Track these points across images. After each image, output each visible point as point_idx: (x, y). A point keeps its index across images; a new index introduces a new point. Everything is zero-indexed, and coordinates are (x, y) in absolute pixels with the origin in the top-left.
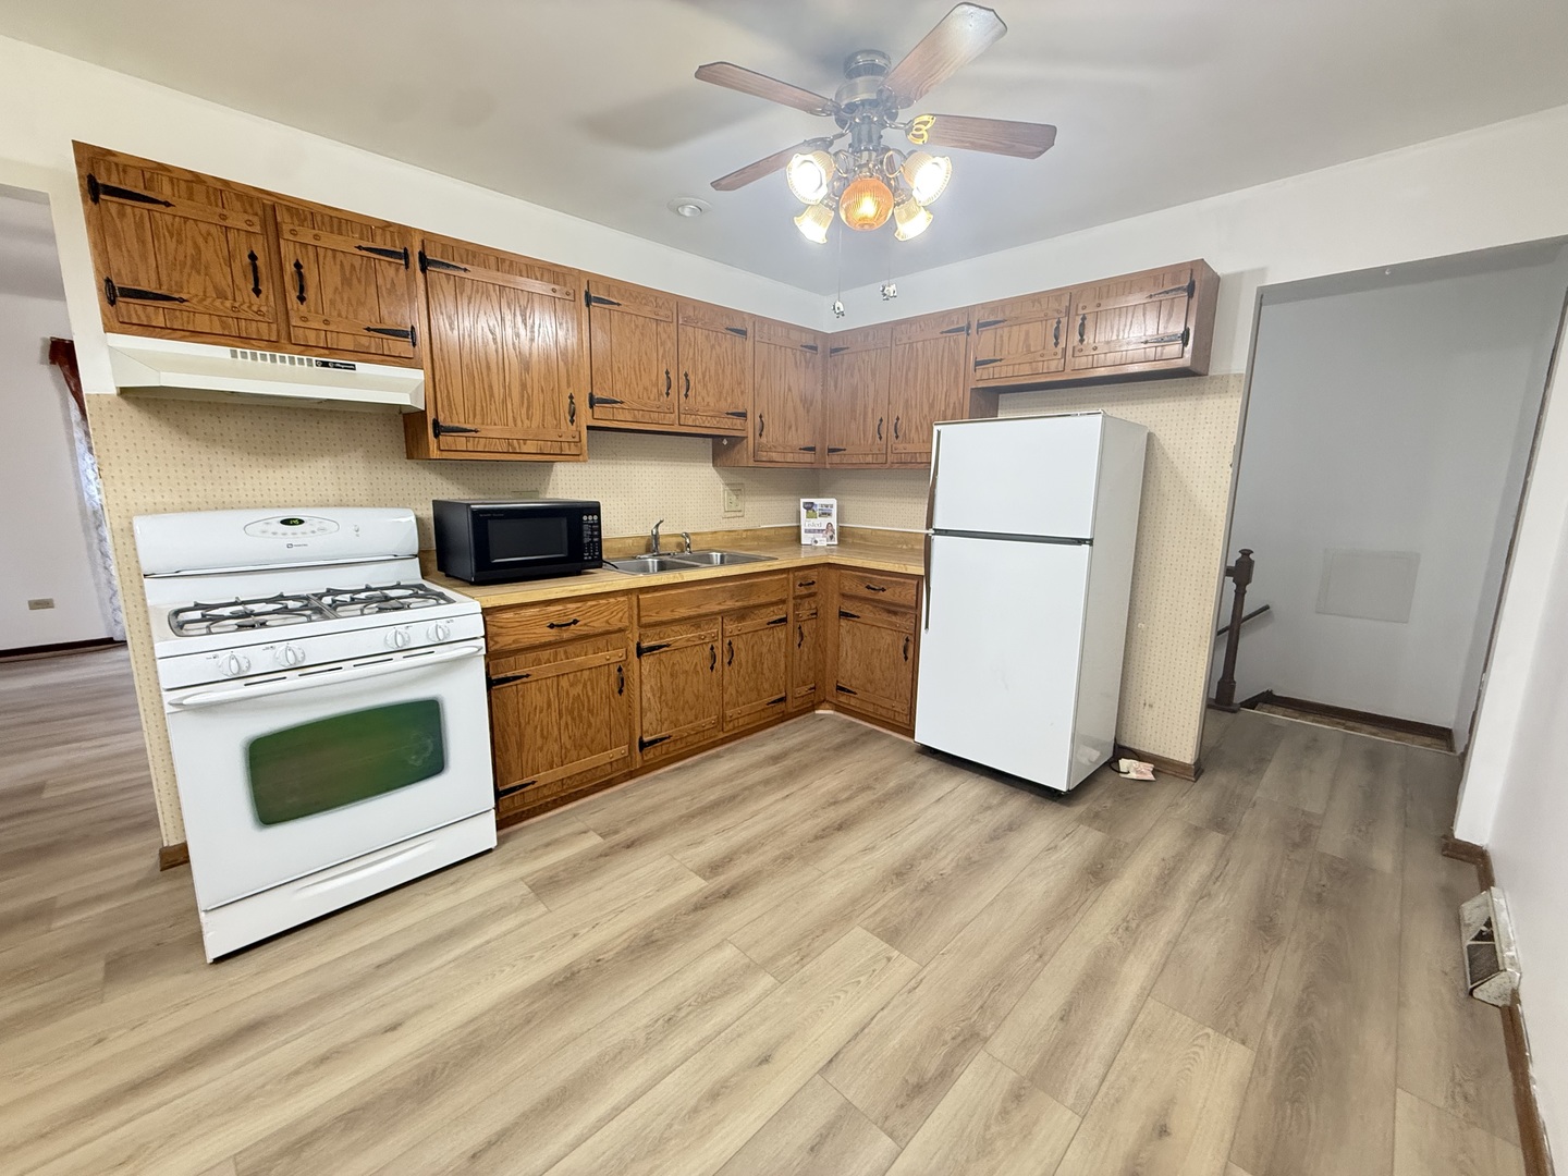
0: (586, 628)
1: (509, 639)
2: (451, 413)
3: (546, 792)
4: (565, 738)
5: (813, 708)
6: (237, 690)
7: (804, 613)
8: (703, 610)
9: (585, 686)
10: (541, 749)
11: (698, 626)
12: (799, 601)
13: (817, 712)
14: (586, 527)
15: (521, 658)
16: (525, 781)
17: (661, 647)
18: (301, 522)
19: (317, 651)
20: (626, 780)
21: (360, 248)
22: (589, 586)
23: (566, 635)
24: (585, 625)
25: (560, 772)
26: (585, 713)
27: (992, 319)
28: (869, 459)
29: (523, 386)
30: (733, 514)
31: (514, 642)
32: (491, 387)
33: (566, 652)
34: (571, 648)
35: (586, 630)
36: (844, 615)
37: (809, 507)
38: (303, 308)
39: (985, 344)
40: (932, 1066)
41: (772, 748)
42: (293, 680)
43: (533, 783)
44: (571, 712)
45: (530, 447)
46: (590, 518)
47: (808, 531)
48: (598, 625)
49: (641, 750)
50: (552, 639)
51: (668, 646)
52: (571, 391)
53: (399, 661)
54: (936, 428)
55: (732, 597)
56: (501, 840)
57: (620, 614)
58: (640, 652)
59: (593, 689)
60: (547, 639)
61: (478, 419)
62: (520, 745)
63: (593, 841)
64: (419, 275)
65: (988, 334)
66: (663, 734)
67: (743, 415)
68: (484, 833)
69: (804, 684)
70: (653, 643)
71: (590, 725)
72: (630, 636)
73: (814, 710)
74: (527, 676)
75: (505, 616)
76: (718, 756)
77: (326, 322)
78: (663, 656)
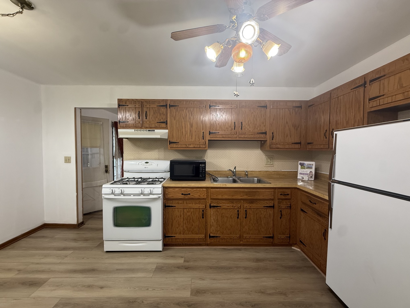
0: (192, 196)
1: (171, 196)
2: (173, 138)
3: (178, 240)
4: (185, 227)
5: (291, 245)
6: (112, 196)
7: (283, 205)
8: (234, 197)
9: (191, 213)
10: (178, 228)
11: (233, 203)
12: (281, 201)
13: (293, 248)
14: (201, 168)
15: (174, 201)
16: (173, 235)
17: (218, 207)
18: (148, 163)
19: (127, 191)
20: (206, 246)
21: (157, 106)
22: (194, 184)
23: (186, 197)
24: (192, 195)
25: (182, 236)
26: (191, 221)
27: (377, 76)
28: (322, 147)
29: (191, 131)
30: (269, 166)
31: (172, 197)
32: (182, 132)
33: (186, 202)
34: (188, 202)
35: (192, 197)
36: (302, 210)
37: (302, 165)
38: (146, 120)
39: (373, 90)
42: (122, 197)
43: (175, 237)
44: (187, 220)
45: (192, 146)
46: (202, 165)
47: (300, 174)
48: (196, 196)
49: (210, 238)
50: (182, 198)
51: (220, 207)
52: (203, 131)
53: (142, 197)
54: (335, 133)
55: (247, 195)
56: (164, 249)
57: (204, 194)
58: (211, 207)
59: (194, 215)
60: (180, 198)
61: (179, 140)
62: (172, 225)
63: (181, 261)
64: (169, 109)
65: (376, 85)
66: (218, 235)
67: (266, 133)
68: (159, 246)
69: (283, 234)
70: (215, 205)
71: (192, 225)
72: (207, 201)
74: (175, 206)
75: (170, 189)
77: (150, 122)
78: (218, 210)
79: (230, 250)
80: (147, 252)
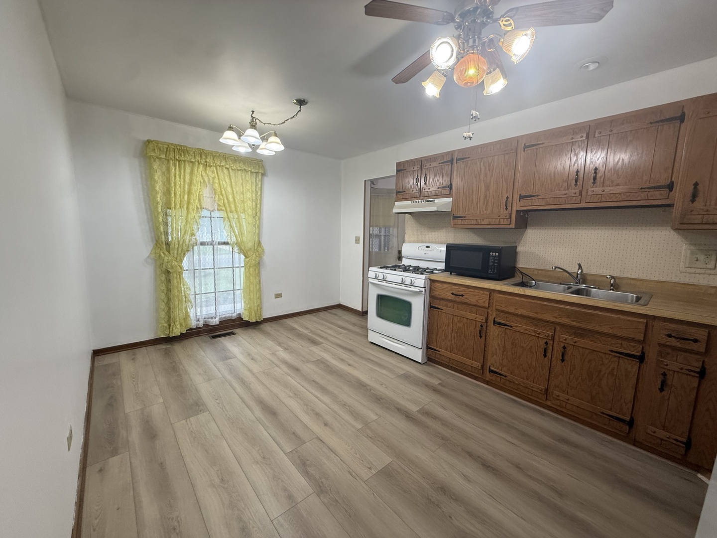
0: (466, 300)
1: (438, 293)
2: (458, 211)
3: (443, 358)
4: (453, 342)
6: (376, 282)
7: (673, 364)
8: (540, 316)
9: (464, 325)
10: (444, 341)
11: (536, 325)
13: (699, 476)
14: (491, 258)
15: (442, 302)
16: (437, 349)
17: (505, 325)
18: (430, 247)
20: (484, 383)
21: (440, 163)
22: (470, 282)
23: (458, 299)
24: (467, 298)
25: (449, 355)
26: (462, 337)
29: (486, 196)
30: (698, 271)
31: (439, 295)
32: (472, 200)
33: (457, 307)
34: (460, 306)
35: (466, 301)
38: (425, 186)
43: (439, 351)
44: (457, 333)
45: (485, 222)
46: (494, 254)
48: (473, 300)
49: (489, 372)
50: (453, 299)
51: (511, 327)
52: (508, 195)
55: (568, 317)
56: (423, 362)
57: (484, 300)
58: (495, 323)
59: (467, 328)
60: (449, 298)
61: (466, 213)
62: (437, 335)
64: (456, 164)
66: (502, 372)
67: (669, 187)
68: (418, 355)
69: (665, 429)
70: (502, 321)
71: (464, 343)
72: (490, 312)
74: (442, 309)
75: (438, 284)
76: (543, 414)
77: (429, 189)
78: (508, 331)
79: (523, 405)
80: (405, 358)
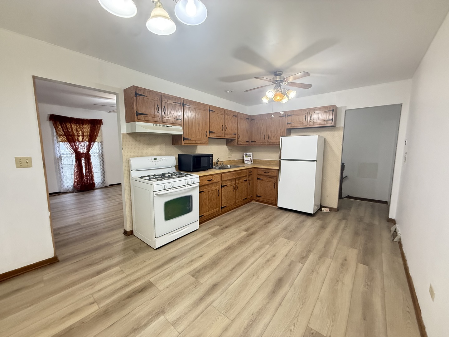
1: (203, 183)
2: (186, 135)
3: (206, 217)
4: (209, 206)
5: (251, 201)
6: (164, 192)
7: (250, 179)
8: (232, 178)
9: (213, 194)
10: (205, 208)
11: (231, 181)
12: (249, 176)
13: (252, 202)
14: (210, 159)
15: (204, 187)
16: (203, 215)
17: (225, 186)
18: (157, 159)
19: (175, 184)
20: (218, 216)
21: (174, 103)
22: (214, 172)
23: (210, 183)
24: (213, 180)
25: (208, 213)
26: (212, 200)
27: (291, 114)
28: (262, 144)
29: (198, 129)
32: (193, 130)
34: (211, 186)
35: (213, 182)
36: (258, 179)
37: (246, 155)
38: (165, 115)
39: (289, 119)
40: (304, 254)
41: (245, 209)
42: (172, 190)
43: (204, 215)
44: (210, 200)
45: (199, 142)
47: (246, 160)
48: (215, 181)
49: (221, 209)
50: (208, 183)
51: (226, 185)
52: (206, 130)
53: (187, 187)
54: (281, 137)
55: (237, 175)
56: (200, 227)
58: (222, 187)
60: (207, 184)
61: (191, 137)
62: (202, 207)
63: (217, 227)
64: (182, 107)
65: (290, 117)
66: (225, 206)
67: (236, 134)
68: (196, 226)
69: (250, 195)
71: (213, 203)
72: (220, 183)
73: (251, 202)
74: (204, 191)
75: (201, 178)
76: (235, 211)
77: (168, 118)
78: (226, 188)
79: (230, 213)
80: (185, 236)
